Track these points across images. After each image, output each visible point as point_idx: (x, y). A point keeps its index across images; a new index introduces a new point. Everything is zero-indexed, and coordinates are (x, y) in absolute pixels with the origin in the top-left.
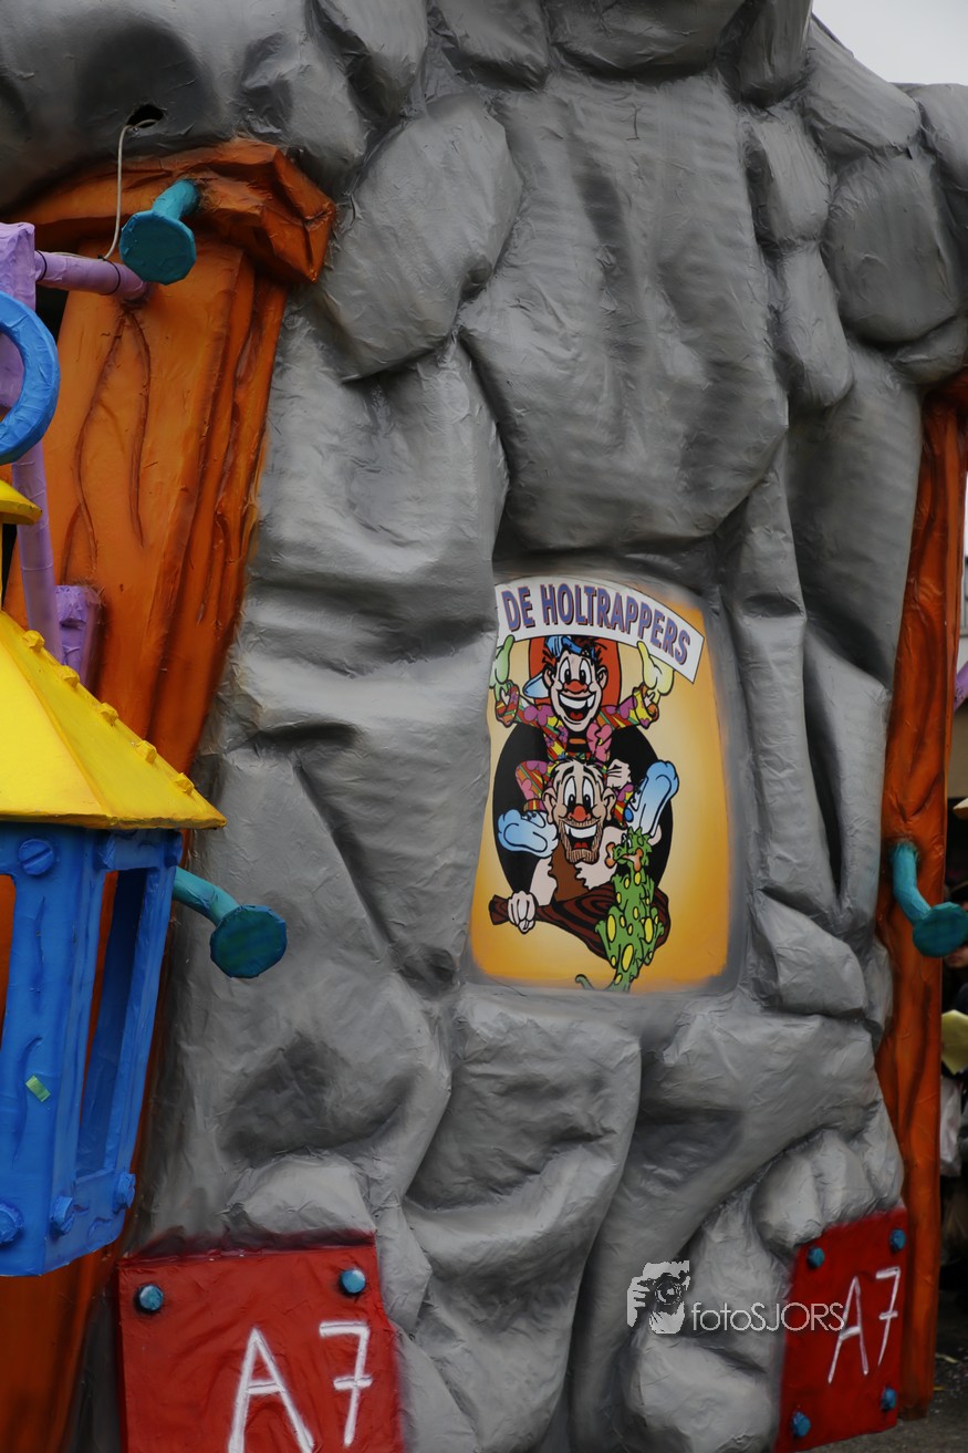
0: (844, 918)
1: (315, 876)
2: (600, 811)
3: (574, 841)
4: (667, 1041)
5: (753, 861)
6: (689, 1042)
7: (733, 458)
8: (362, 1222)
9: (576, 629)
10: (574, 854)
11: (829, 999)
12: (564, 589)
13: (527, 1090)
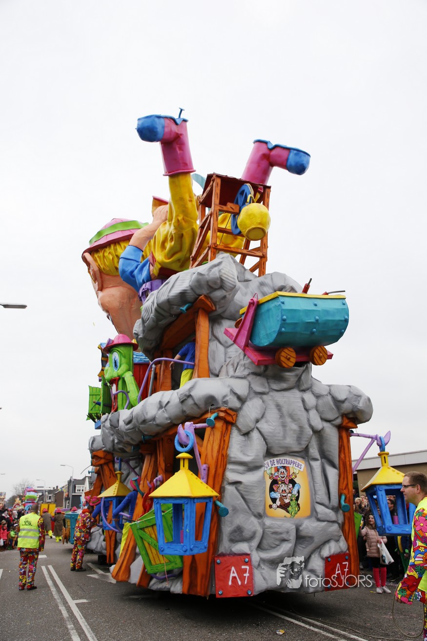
0: (331, 506)
1: (239, 502)
2: (287, 491)
3: (283, 496)
4: (300, 526)
5: (314, 498)
6: (304, 526)
7: (304, 439)
8: (248, 552)
9: (282, 465)
10: (283, 498)
11: (328, 519)
12: (280, 459)
13: (275, 533)
